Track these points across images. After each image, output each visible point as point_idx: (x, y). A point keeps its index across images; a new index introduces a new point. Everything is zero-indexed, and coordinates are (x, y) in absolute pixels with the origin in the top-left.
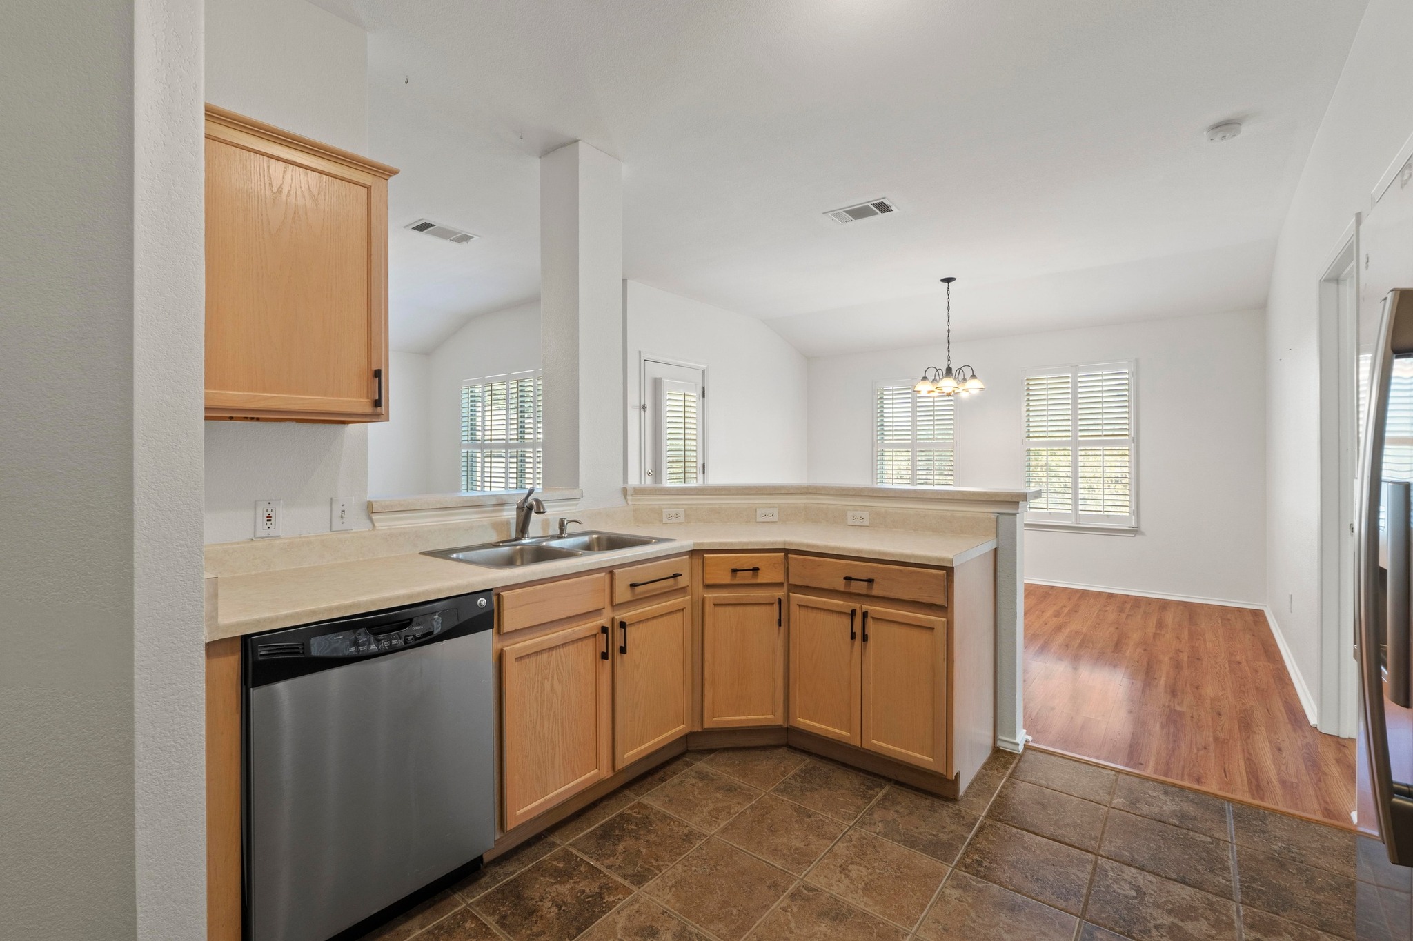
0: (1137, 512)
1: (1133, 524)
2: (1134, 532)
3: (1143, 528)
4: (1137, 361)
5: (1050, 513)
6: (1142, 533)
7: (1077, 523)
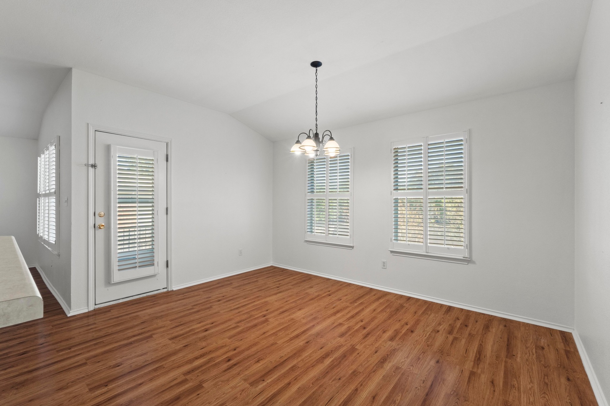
0: (470, 246)
1: (467, 255)
2: (468, 261)
3: (474, 258)
4: (470, 131)
5: (409, 244)
6: (474, 263)
7: (426, 252)
